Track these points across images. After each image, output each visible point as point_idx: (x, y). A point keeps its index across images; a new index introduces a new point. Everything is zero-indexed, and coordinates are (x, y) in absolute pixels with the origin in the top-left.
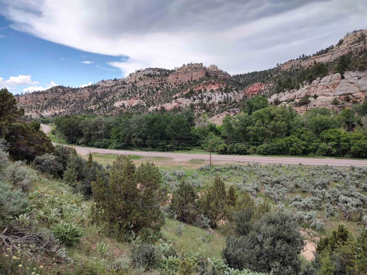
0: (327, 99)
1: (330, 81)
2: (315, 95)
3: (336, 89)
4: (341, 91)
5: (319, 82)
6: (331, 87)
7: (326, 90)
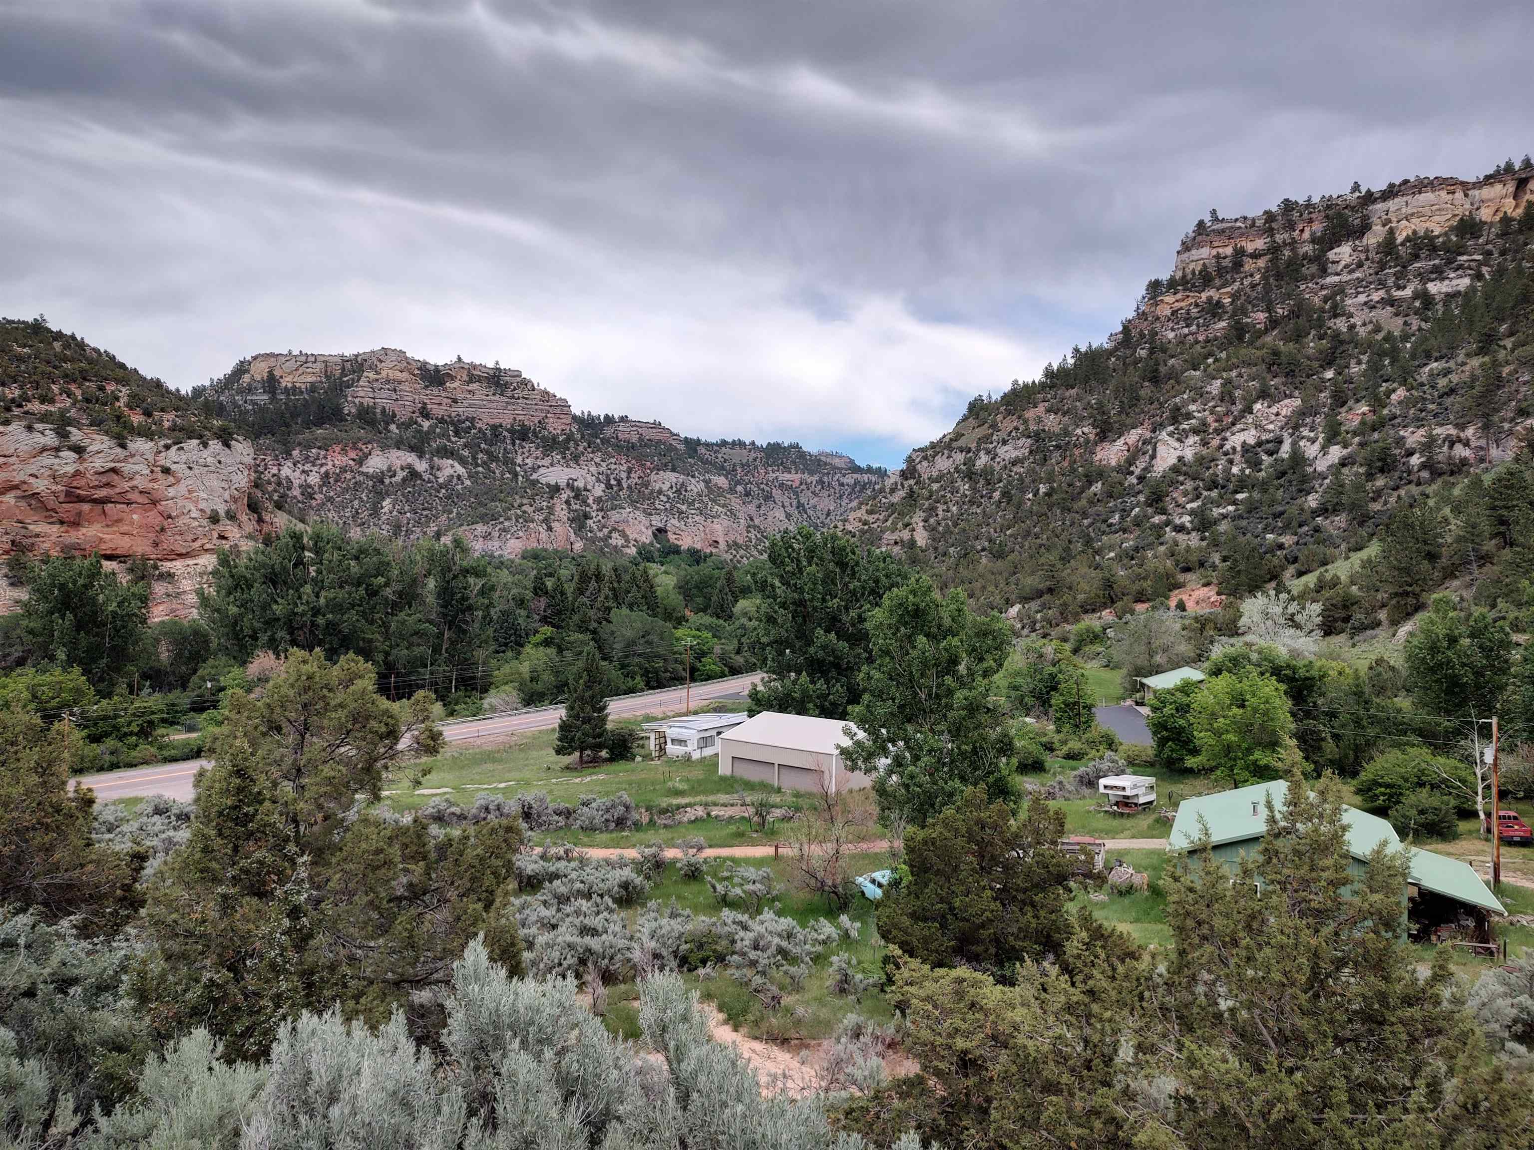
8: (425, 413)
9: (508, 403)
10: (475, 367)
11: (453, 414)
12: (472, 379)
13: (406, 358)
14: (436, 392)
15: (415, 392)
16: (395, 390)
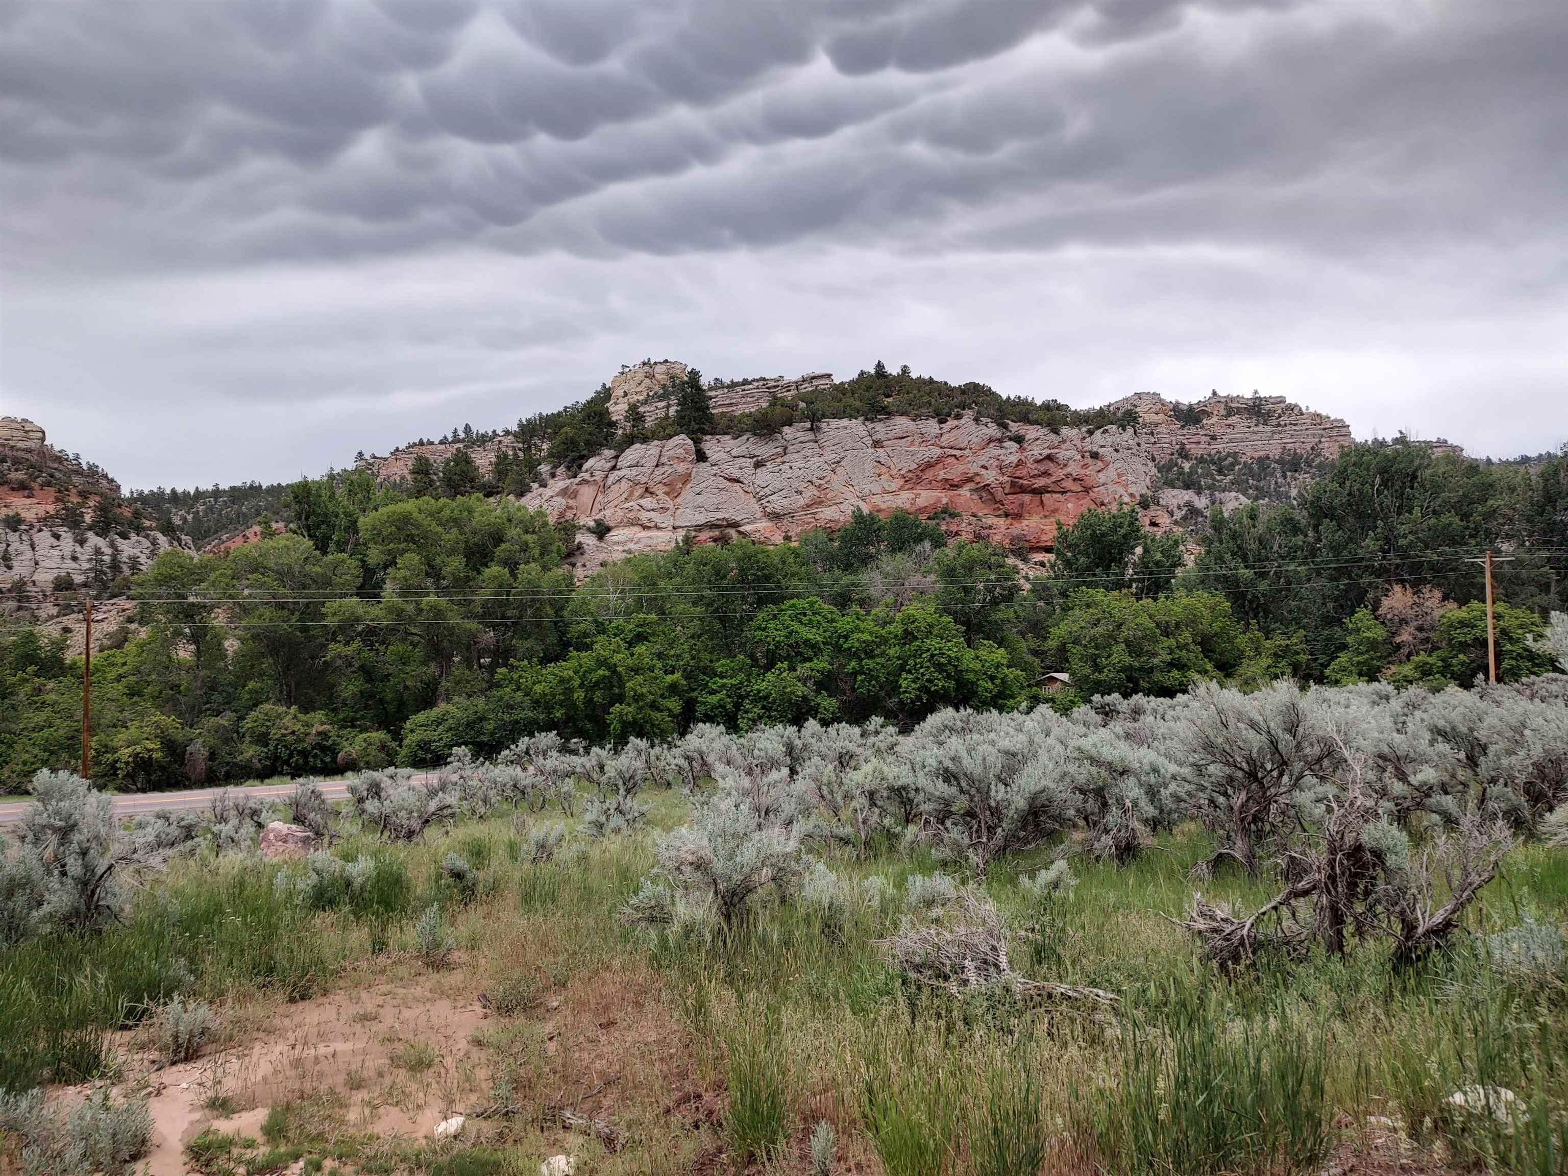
0: (649, 542)
1: (657, 466)
2: (599, 523)
3: (679, 500)
4: (698, 508)
5: (609, 465)
6: (660, 491)
7: (643, 502)
8: (1184, 454)
9: (1273, 433)
10: (1232, 399)
11: (1213, 452)
12: (1230, 412)
13: (1161, 400)
14: (1193, 430)
15: (1171, 433)
16: (1152, 434)
